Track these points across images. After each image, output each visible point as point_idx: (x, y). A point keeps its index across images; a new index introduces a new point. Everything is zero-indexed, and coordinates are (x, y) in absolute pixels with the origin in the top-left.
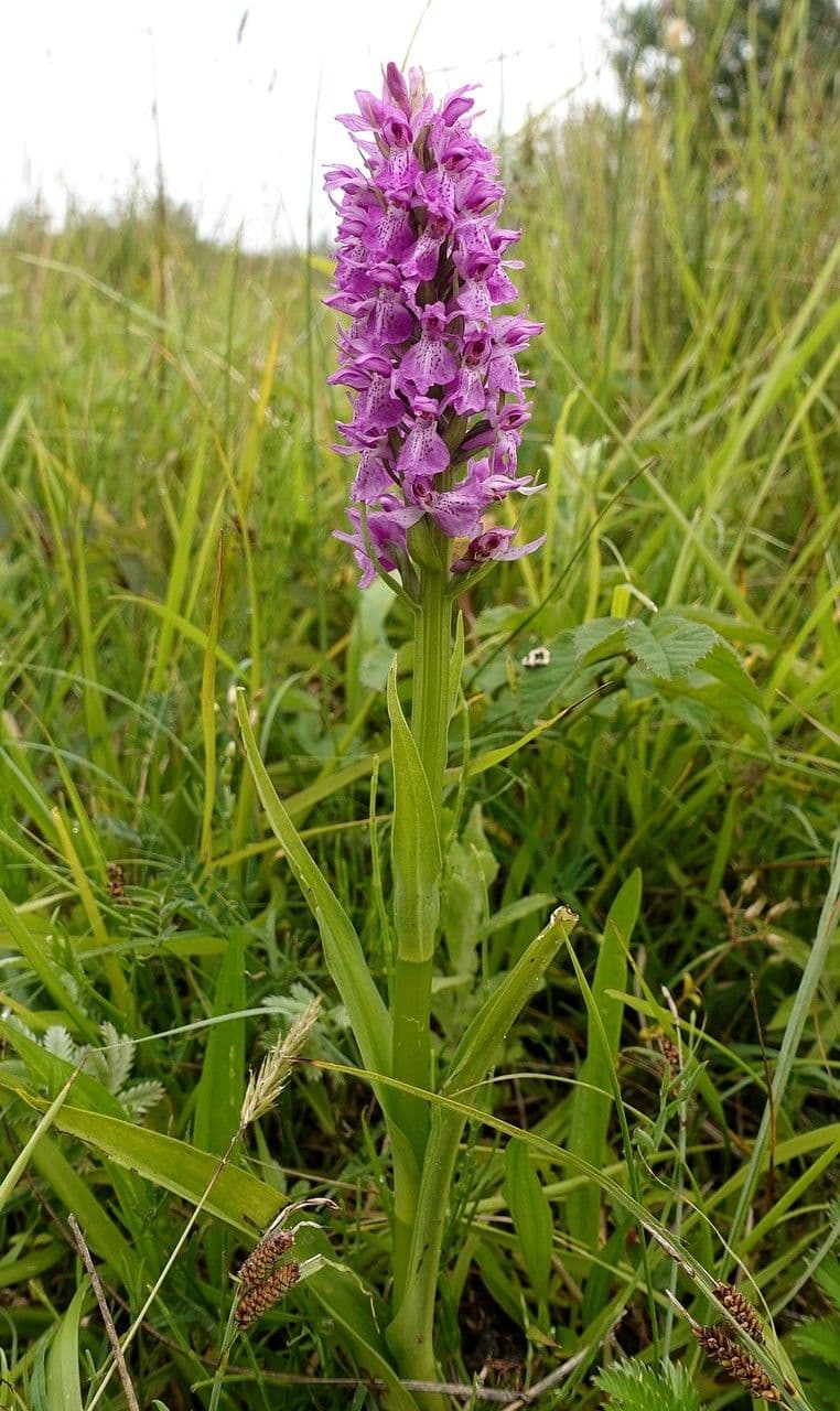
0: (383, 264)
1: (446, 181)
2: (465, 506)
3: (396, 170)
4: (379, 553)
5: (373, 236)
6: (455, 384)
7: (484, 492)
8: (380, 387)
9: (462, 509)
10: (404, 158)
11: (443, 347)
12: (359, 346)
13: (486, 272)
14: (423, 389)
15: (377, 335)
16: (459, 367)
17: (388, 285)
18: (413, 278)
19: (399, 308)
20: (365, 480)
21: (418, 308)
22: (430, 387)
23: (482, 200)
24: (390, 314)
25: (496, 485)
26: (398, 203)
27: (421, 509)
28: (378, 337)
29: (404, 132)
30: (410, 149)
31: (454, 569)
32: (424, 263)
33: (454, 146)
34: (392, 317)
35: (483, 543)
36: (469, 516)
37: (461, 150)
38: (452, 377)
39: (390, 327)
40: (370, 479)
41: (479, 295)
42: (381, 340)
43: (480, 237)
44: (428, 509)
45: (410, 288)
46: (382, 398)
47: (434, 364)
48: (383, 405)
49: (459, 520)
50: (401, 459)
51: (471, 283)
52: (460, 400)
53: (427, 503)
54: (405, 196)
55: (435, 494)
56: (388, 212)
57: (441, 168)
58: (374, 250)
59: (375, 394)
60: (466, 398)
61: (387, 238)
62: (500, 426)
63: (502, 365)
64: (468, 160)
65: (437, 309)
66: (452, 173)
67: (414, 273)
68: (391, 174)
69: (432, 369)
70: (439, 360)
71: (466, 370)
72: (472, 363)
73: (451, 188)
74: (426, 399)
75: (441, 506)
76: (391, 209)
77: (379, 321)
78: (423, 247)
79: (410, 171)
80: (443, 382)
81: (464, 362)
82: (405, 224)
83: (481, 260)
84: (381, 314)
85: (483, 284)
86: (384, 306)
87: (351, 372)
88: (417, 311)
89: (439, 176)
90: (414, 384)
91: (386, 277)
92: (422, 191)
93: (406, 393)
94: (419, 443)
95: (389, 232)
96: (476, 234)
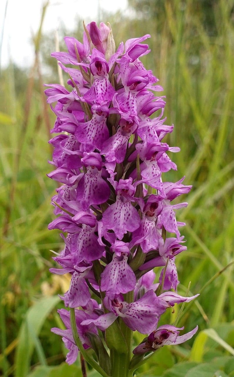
0: (92, 153)
1: (131, 98)
2: (148, 314)
3: (100, 92)
4: (83, 342)
5: (83, 133)
6: (140, 232)
7: (161, 304)
8: (88, 233)
9: (145, 315)
10: (104, 84)
11: (131, 207)
12: (73, 205)
13: (157, 155)
14: (120, 236)
15: (85, 198)
16: (142, 219)
17: (93, 166)
18: (113, 163)
19: (101, 180)
20: (75, 294)
21: (115, 182)
22: (125, 234)
23: (151, 108)
24: (95, 185)
25: (169, 299)
26: (100, 112)
27: (117, 315)
28: (87, 200)
29: (104, 66)
30: (107, 77)
31: (136, 352)
32: (119, 152)
33: (135, 75)
34: (97, 187)
35: (158, 335)
36: (150, 320)
37: (140, 78)
38: (137, 226)
39: (94, 193)
40: (78, 293)
41: (154, 171)
42: (89, 202)
43: (152, 132)
44: (120, 314)
45: (111, 169)
46: (90, 240)
47: (126, 218)
48: (90, 245)
49: (142, 322)
50: (103, 282)
51: (148, 163)
52: (144, 242)
53: (120, 310)
54: (106, 108)
55: (125, 304)
56: (93, 118)
57: (127, 89)
58: (84, 143)
59: (85, 238)
60: (148, 241)
61: (93, 135)
62: (166, 255)
63: (166, 214)
64: (145, 84)
65: (128, 183)
66: (133, 91)
67: (114, 159)
68: (96, 94)
69: (125, 221)
70: (129, 215)
71: (147, 221)
72: (149, 215)
73: (134, 102)
74: (121, 243)
75: (130, 313)
76: (95, 116)
77: (87, 189)
78: (118, 141)
79: (108, 93)
80: (133, 230)
81: (144, 215)
82: (105, 125)
83: (155, 149)
84: (89, 185)
85: (155, 163)
86: (90, 179)
87: (64, 221)
88: (114, 184)
89: (126, 94)
90: (114, 232)
91: (93, 161)
92: (117, 105)
93: (108, 239)
94: (117, 272)
95: (95, 131)
96: (149, 130)
